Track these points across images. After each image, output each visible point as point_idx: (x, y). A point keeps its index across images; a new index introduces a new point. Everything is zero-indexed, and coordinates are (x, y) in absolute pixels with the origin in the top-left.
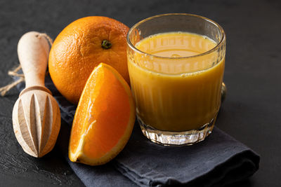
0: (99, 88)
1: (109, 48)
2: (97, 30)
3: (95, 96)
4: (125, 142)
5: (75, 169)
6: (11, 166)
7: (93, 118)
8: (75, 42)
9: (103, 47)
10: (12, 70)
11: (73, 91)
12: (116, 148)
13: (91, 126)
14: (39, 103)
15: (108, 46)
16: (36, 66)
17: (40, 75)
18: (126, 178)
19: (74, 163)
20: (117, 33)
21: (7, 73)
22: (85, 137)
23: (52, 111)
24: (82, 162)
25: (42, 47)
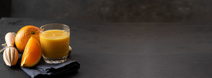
0: (31, 44)
1: (34, 34)
2: (30, 29)
3: (29, 46)
4: (39, 61)
5: (23, 69)
6: (2, 69)
7: (29, 53)
8: (23, 32)
9: (32, 34)
10: (3, 44)
11: (22, 47)
12: (36, 63)
13: (28, 55)
14: (12, 50)
15: (34, 33)
16: (11, 42)
17: (12, 44)
18: (39, 70)
19: (22, 67)
20: (37, 30)
21: (1, 45)
22: (26, 58)
23: (16, 53)
24: (25, 66)
25: (13, 36)
